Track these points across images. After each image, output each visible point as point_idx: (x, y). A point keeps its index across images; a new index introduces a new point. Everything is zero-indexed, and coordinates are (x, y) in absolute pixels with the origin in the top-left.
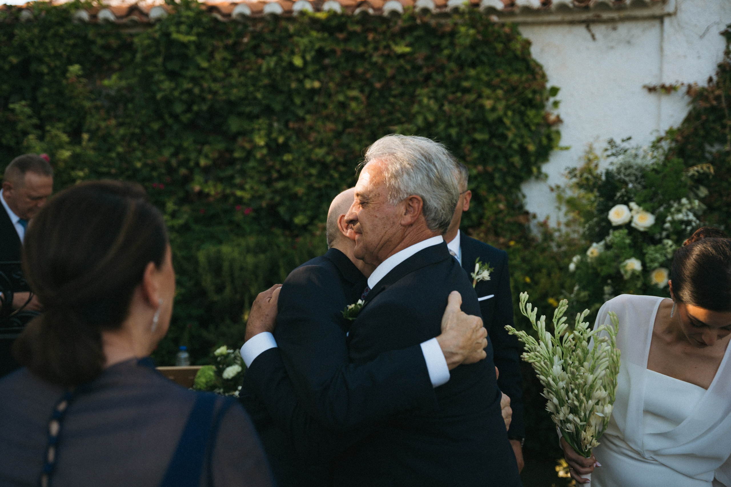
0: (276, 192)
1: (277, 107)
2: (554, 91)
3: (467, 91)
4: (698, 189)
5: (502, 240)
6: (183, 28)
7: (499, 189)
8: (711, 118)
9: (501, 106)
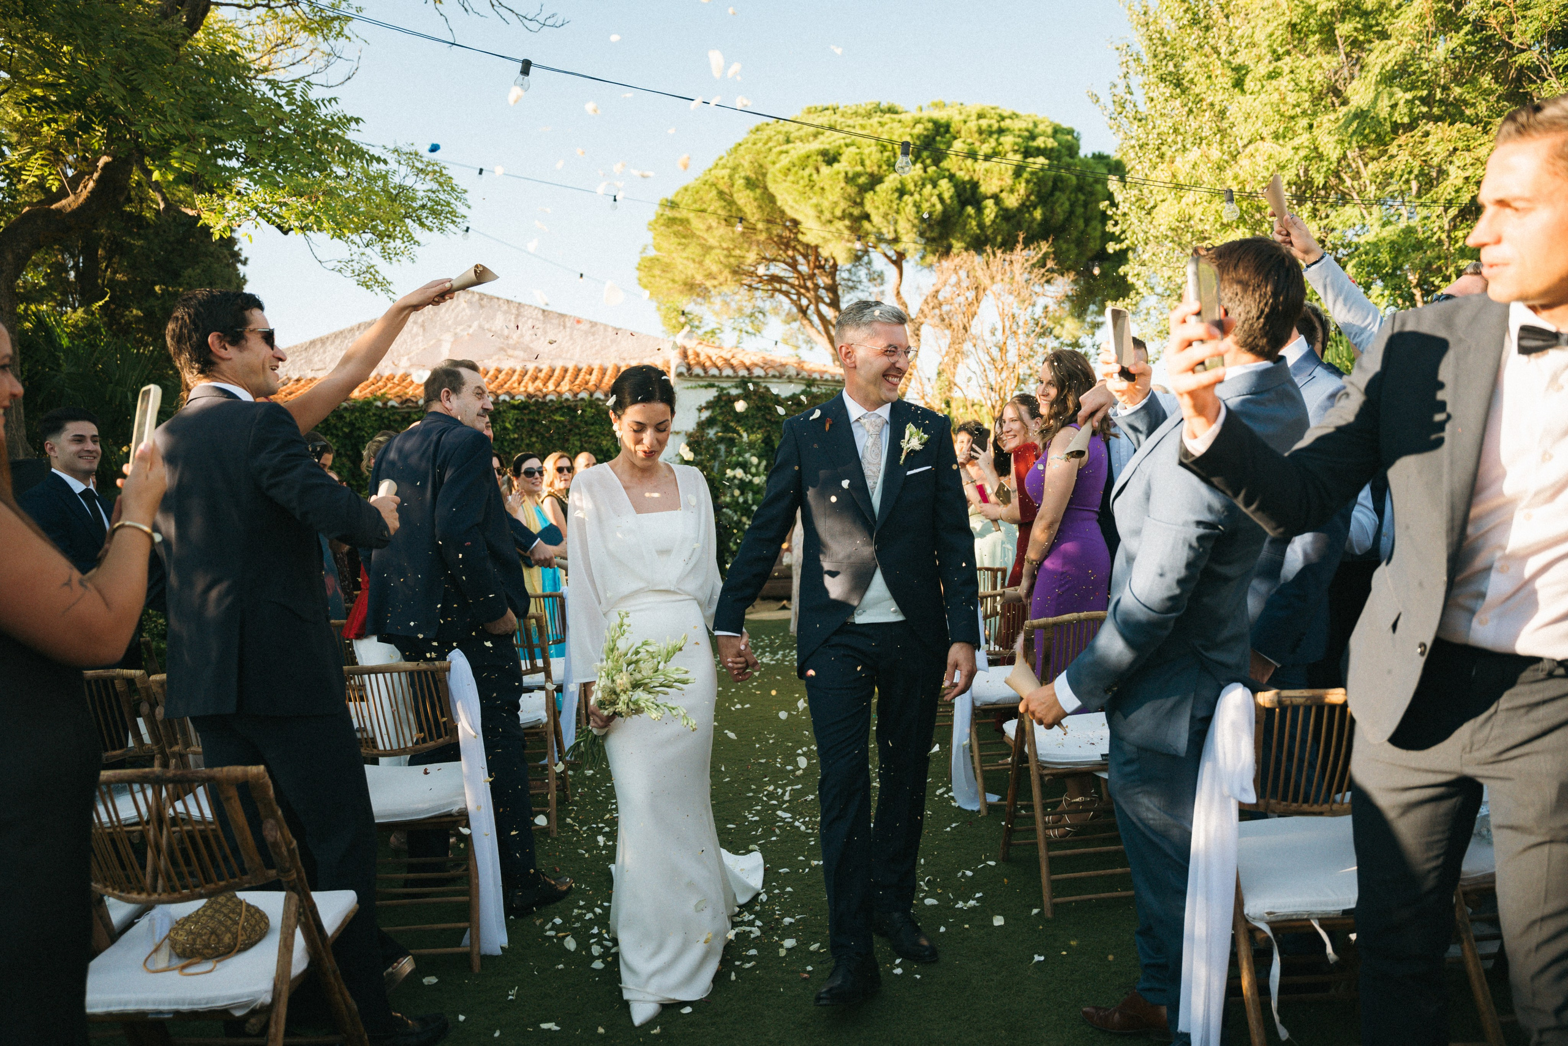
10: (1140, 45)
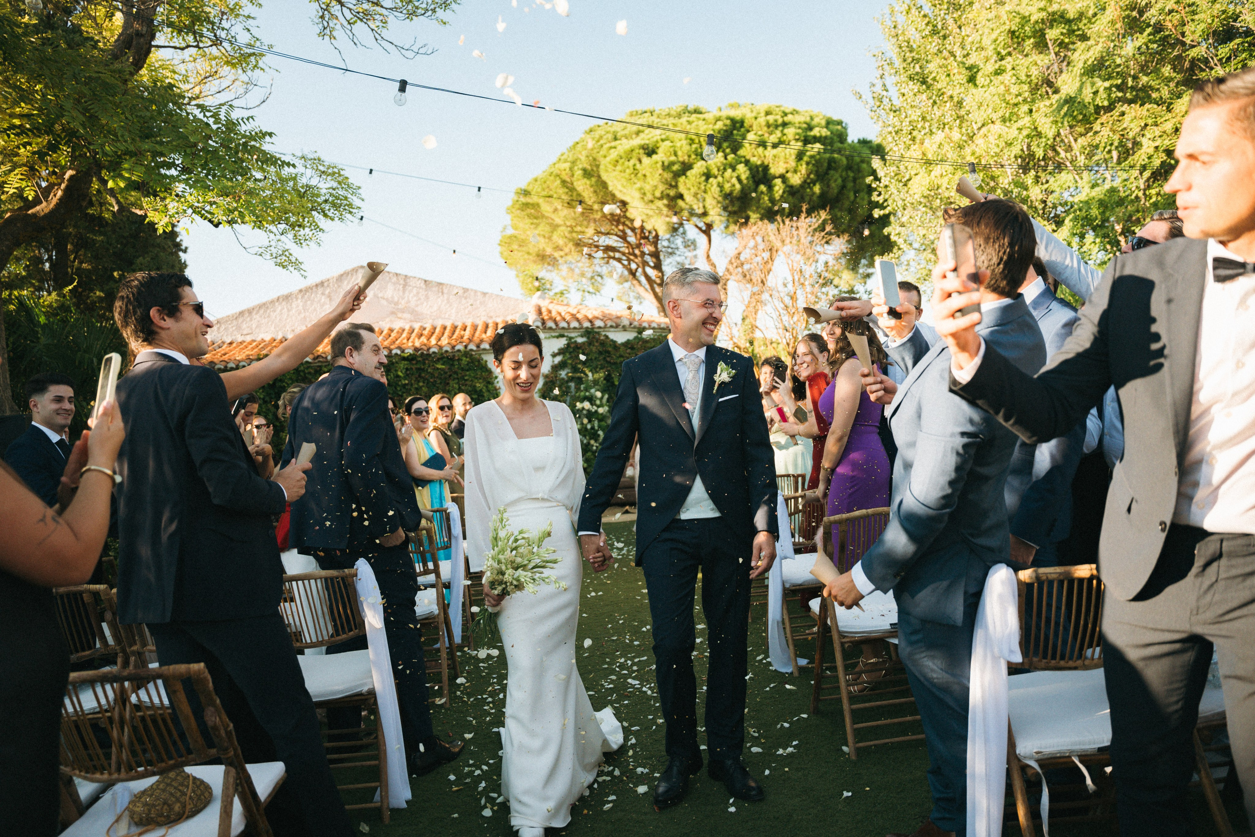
10: (892, 52)
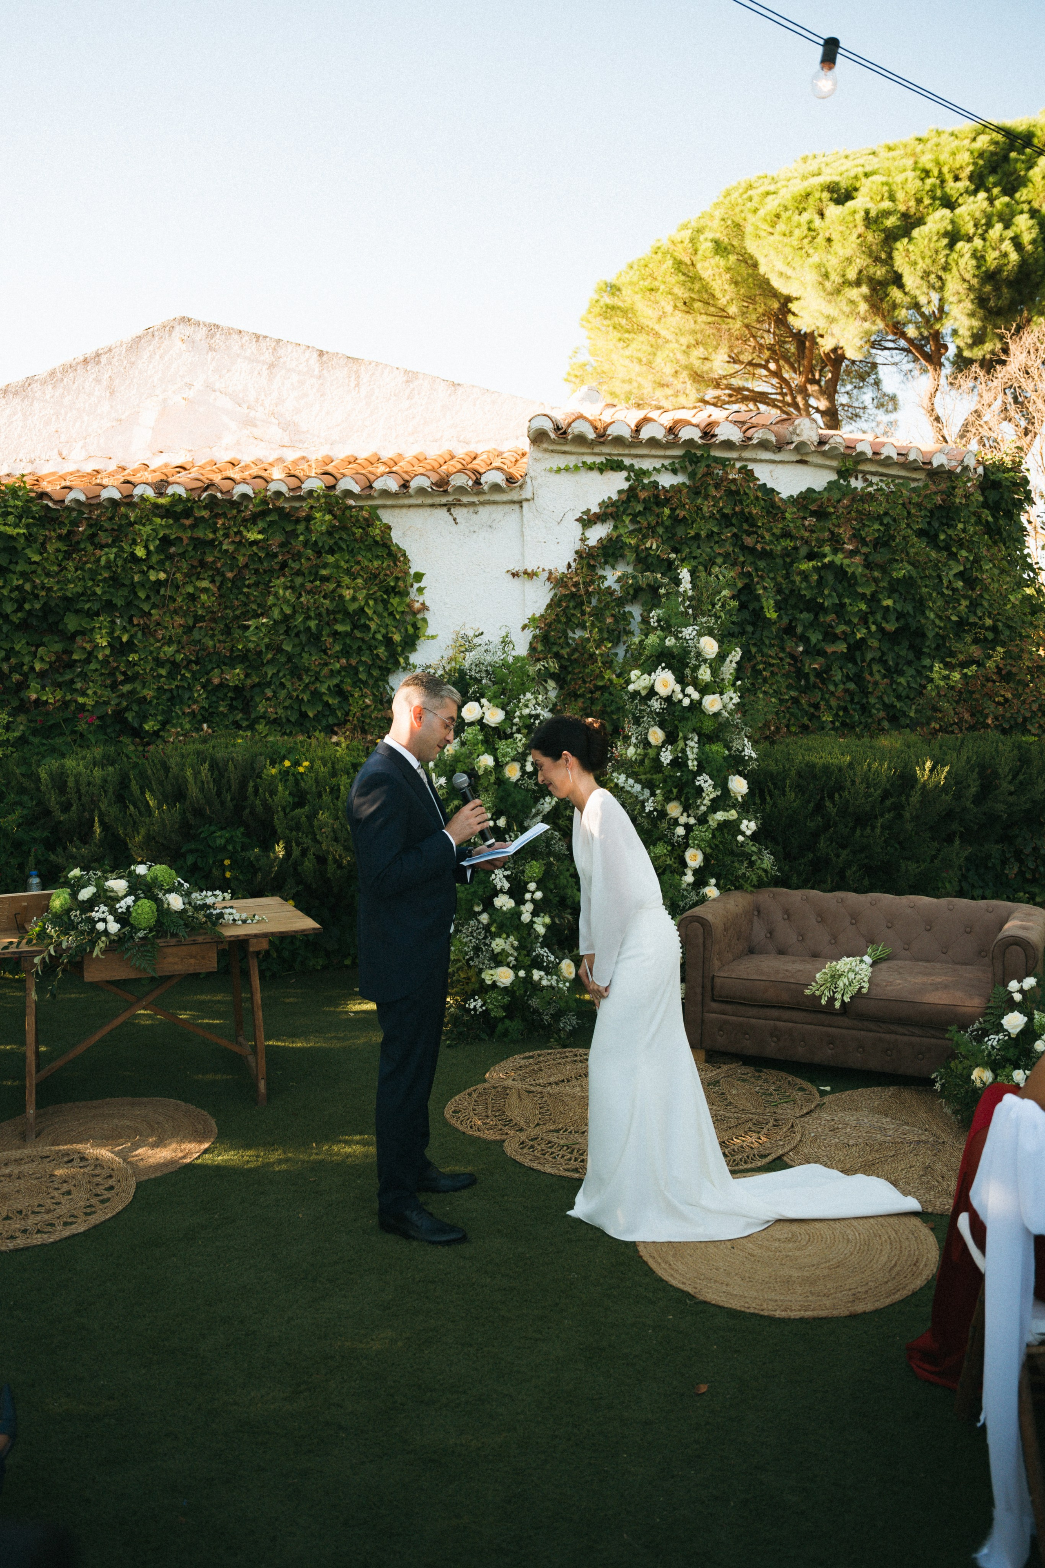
0: (122, 696)
1: (120, 602)
2: (419, 577)
3: (325, 579)
4: (546, 682)
5: (369, 738)
6: (11, 519)
7: (365, 683)
8: (571, 604)
9: (361, 596)
